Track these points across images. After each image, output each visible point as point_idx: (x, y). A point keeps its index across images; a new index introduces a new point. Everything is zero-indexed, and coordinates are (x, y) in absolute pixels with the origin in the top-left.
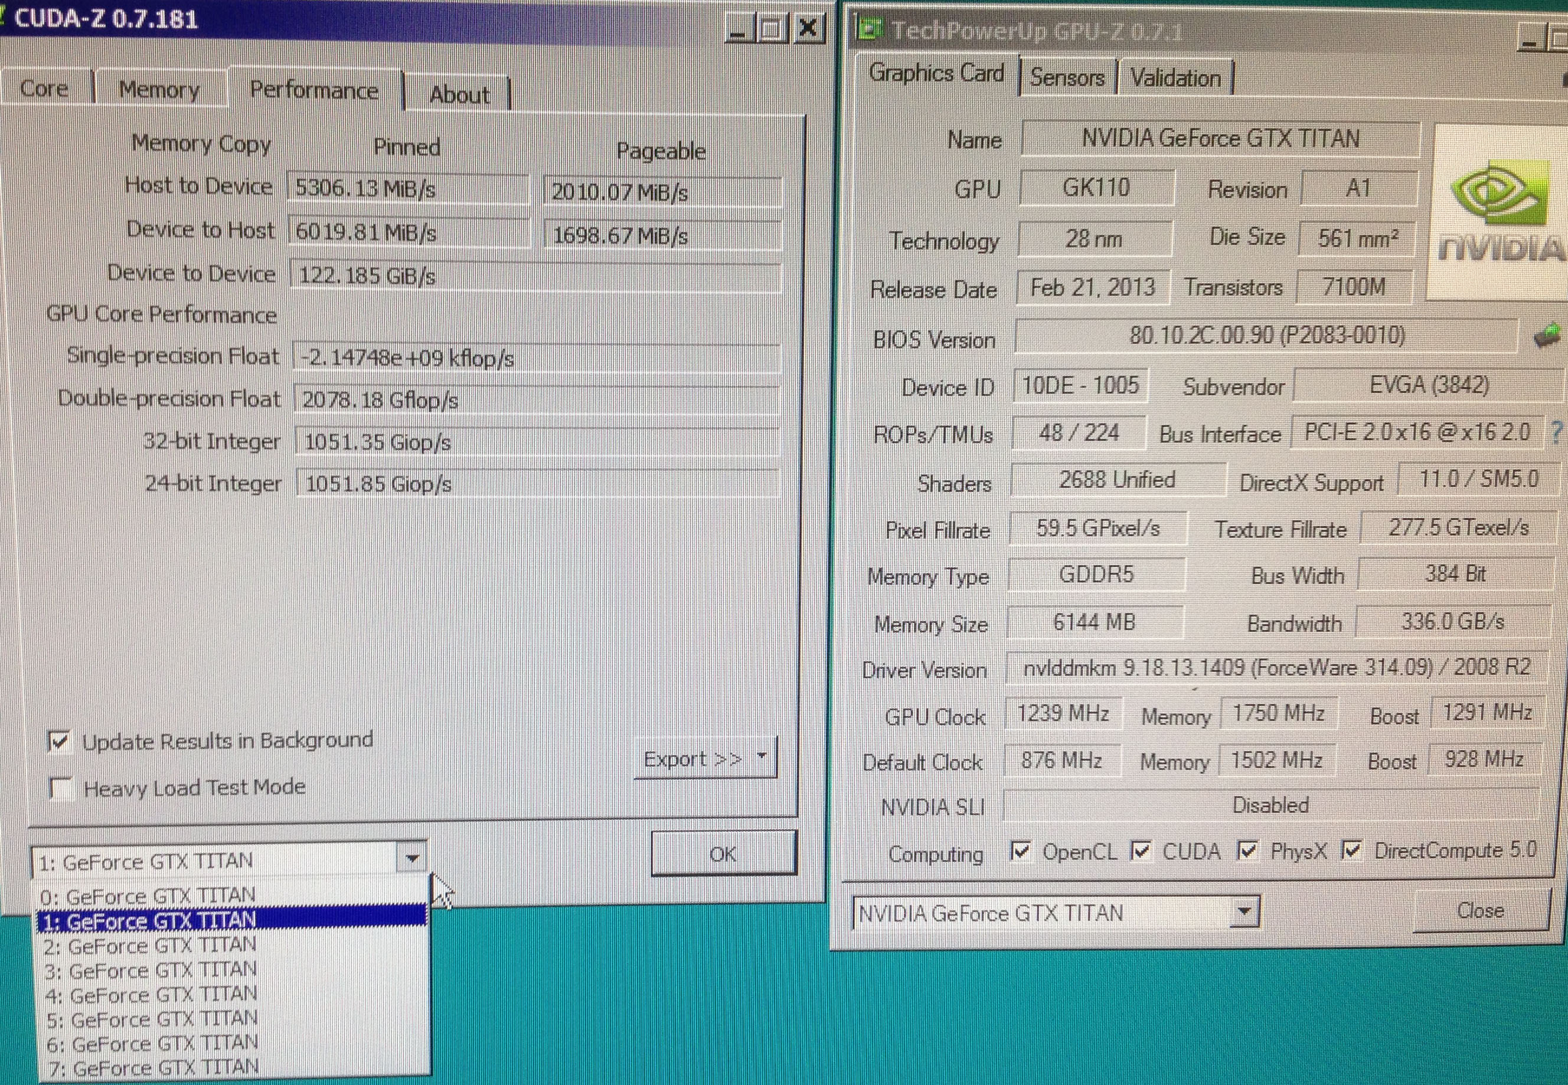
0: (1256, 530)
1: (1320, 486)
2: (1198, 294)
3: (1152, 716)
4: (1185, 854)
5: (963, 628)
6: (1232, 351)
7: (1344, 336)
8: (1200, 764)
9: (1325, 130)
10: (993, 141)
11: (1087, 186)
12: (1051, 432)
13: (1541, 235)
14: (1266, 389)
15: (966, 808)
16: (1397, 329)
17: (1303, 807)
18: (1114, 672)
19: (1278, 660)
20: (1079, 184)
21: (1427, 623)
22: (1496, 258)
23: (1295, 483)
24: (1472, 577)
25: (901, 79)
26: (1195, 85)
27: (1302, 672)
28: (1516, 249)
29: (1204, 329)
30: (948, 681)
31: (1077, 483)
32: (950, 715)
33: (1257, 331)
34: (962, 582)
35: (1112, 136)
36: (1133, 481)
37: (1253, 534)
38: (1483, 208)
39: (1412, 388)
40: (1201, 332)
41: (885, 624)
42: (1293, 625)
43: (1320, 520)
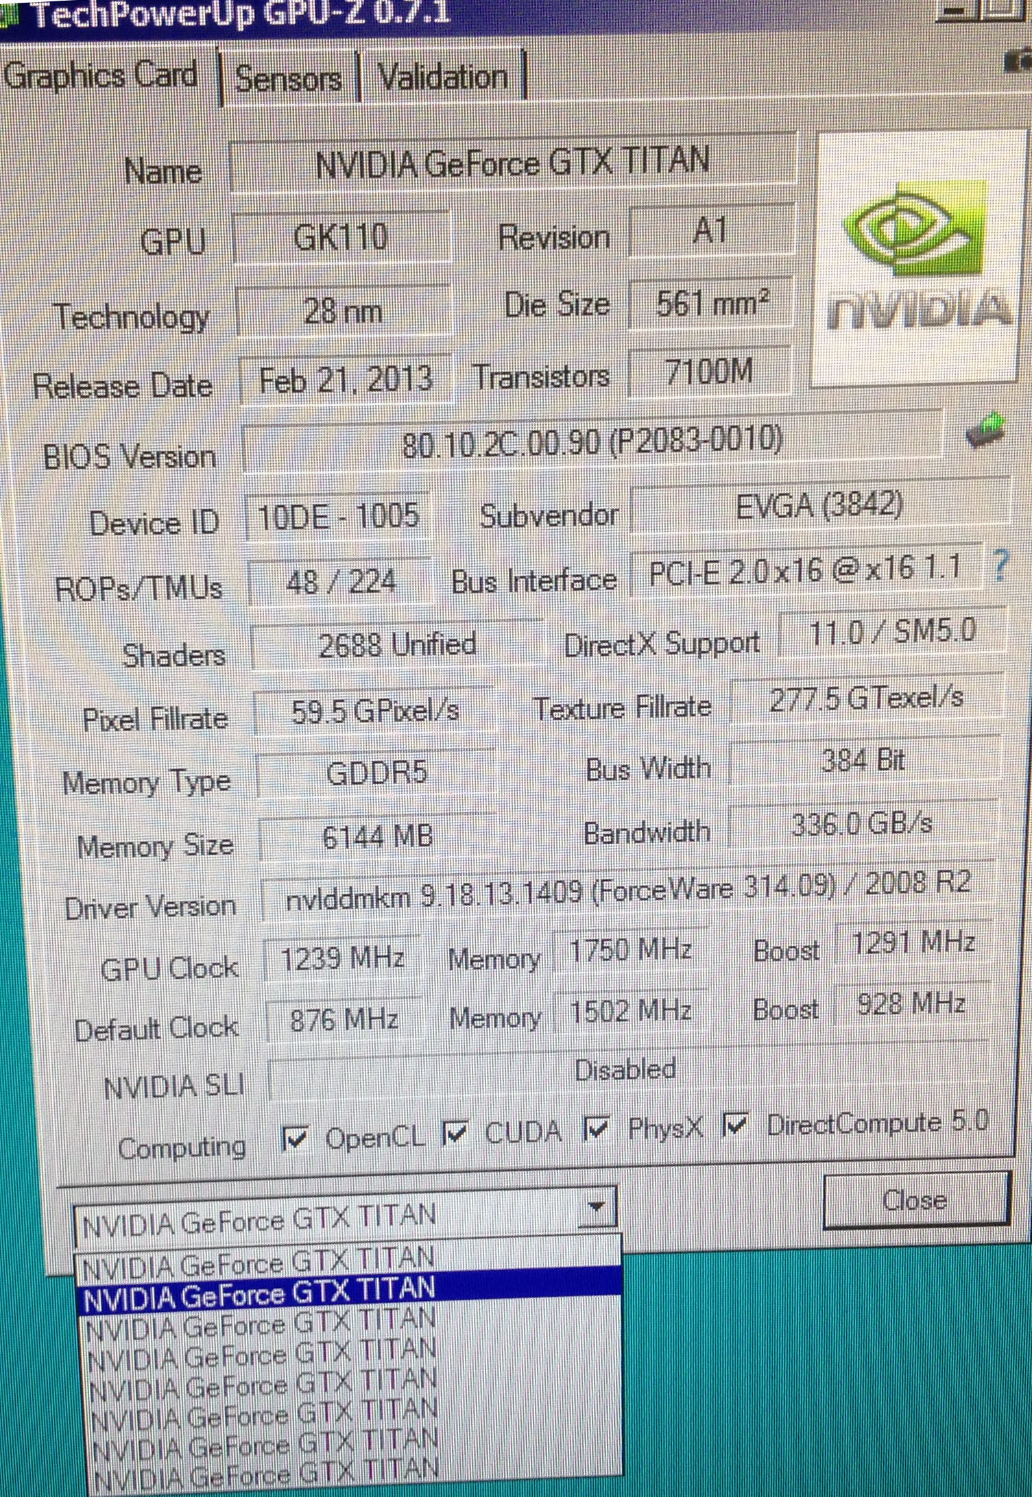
0: (589, 709)
1: (673, 648)
2: (492, 387)
3: (462, 959)
4: (514, 1135)
5: (200, 849)
6: (542, 465)
7: (698, 442)
8: (528, 1019)
9: (659, 148)
10: (189, 173)
11: (327, 235)
12: (302, 583)
13: (974, 289)
14: (594, 516)
15: (219, 1086)
16: (771, 430)
17: (669, 1070)
18: (408, 902)
19: (628, 880)
20: (316, 233)
21: (825, 827)
22: (909, 324)
23: (638, 644)
24: (885, 764)
25: (49, 86)
26: (471, 86)
27: (659, 895)
28: (938, 310)
29: (503, 435)
30: (182, 921)
31: (343, 651)
32: (189, 964)
33: (576, 436)
34: (193, 788)
35: (357, 162)
36: (418, 646)
37: (585, 714)
38: (890, 254)
39: (794, 511)
40: (499, 440)
41: (91, 847)
42: (644, 833)
43: (673, 693)
